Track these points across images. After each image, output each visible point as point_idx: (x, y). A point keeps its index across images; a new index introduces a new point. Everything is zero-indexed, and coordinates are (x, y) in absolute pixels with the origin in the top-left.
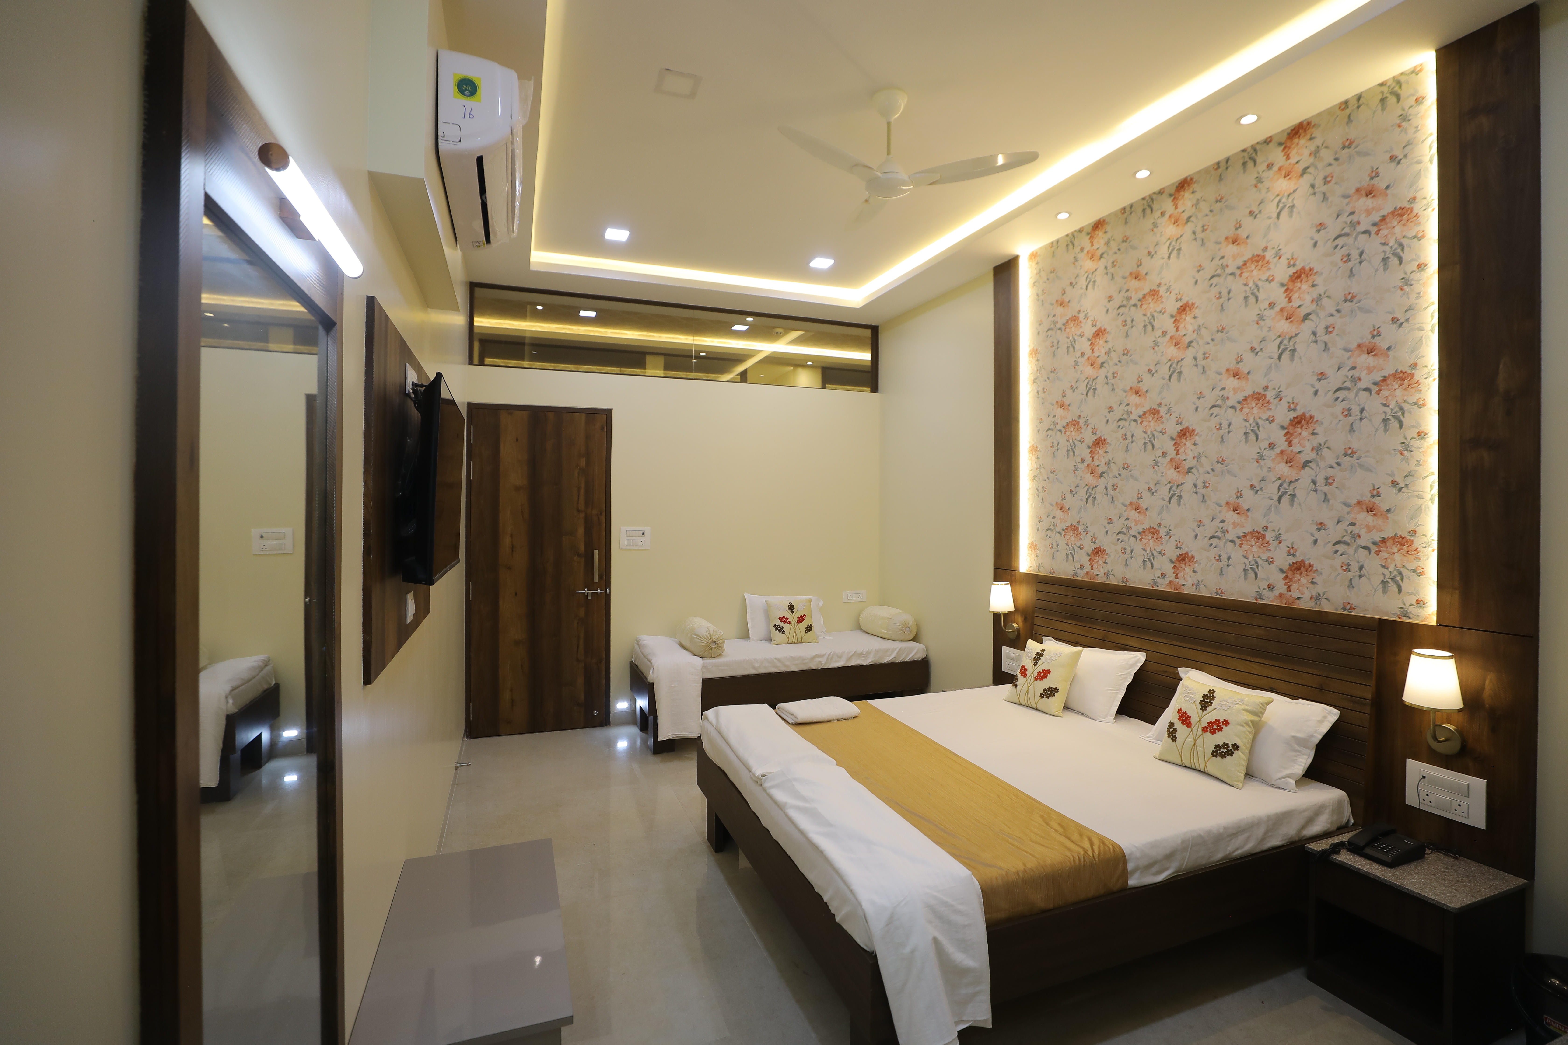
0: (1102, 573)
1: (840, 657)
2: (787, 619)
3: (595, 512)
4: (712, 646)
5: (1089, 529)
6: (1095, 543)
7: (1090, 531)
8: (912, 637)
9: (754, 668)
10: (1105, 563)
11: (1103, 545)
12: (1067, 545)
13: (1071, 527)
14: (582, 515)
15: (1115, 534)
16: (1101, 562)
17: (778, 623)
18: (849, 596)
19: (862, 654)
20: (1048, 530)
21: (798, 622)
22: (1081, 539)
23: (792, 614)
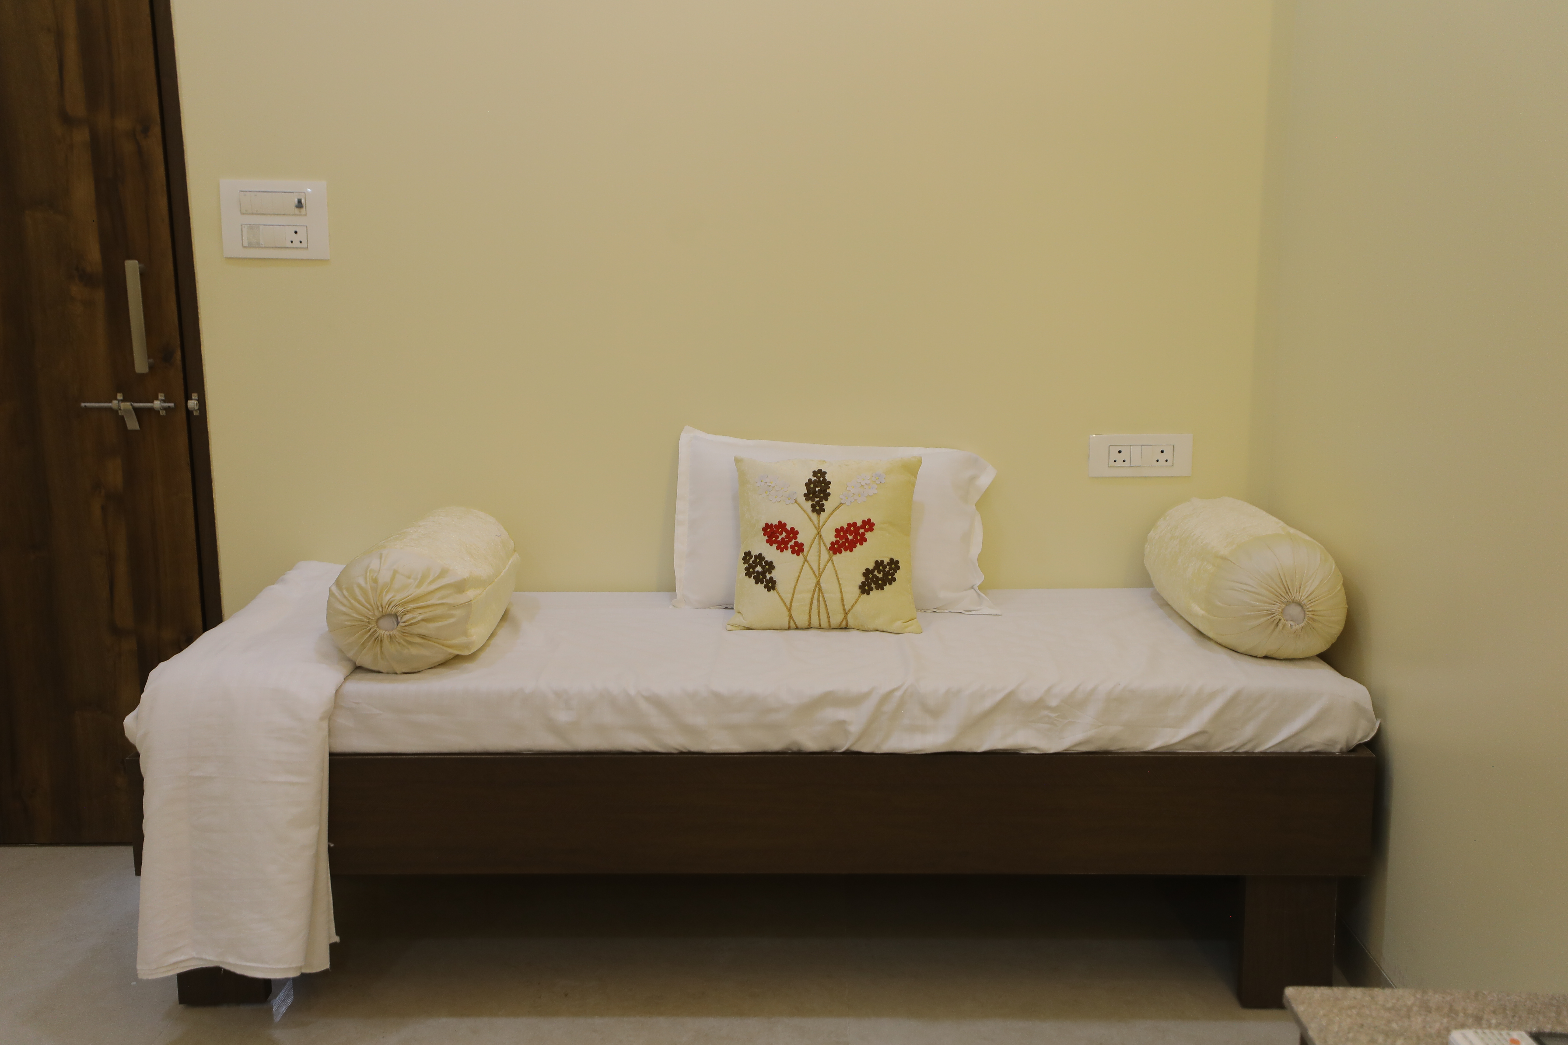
1: (934, 712)
2: (794, 533)
3: (123, 124)
4: (385, 629)
8: (1321, 646)
9: (554, 728)
14: (81, 136)
17: (761, 547)
18: (1114, 455)
19: (1039, 704)
21: (835, 549)
23: (814, 516)
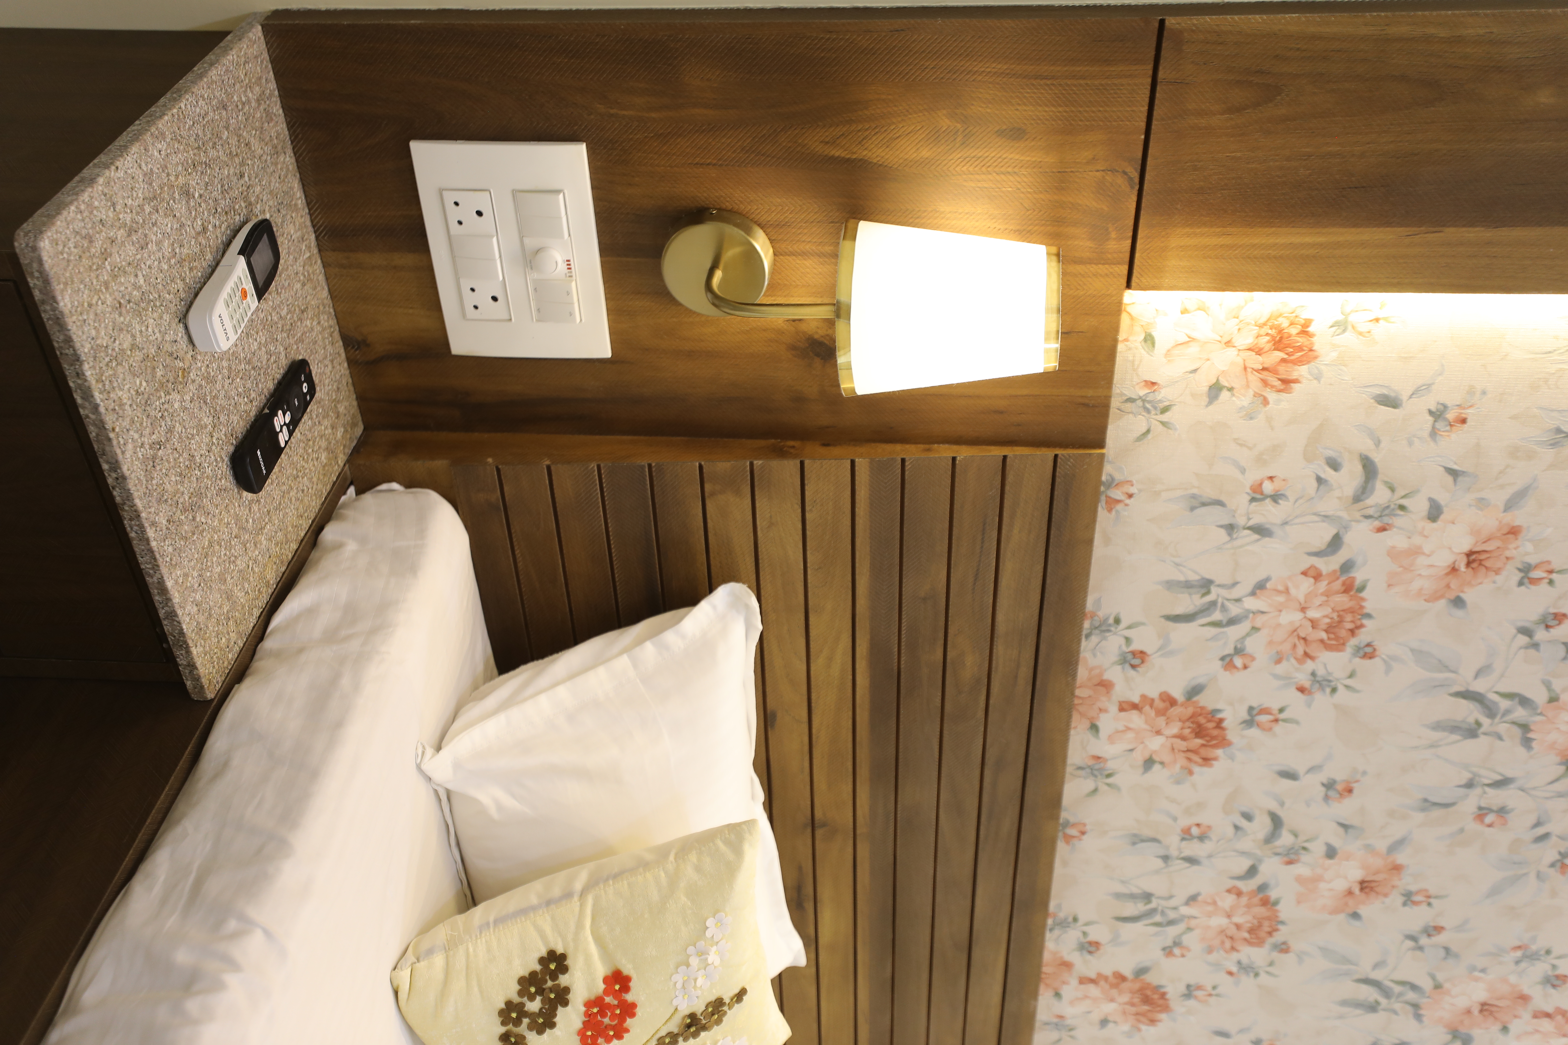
0: (1102, 747)
5: (1321, 699)
6: (1249, 723)
7: (1309, 705)
10: (1149, 763)
11: (1232, 758)
12: (1260, 586)
13: (1351, 611)
15: (1273, 806)
16: (1156, 744)
20: (1369, 468)
22: (1278, 661)
